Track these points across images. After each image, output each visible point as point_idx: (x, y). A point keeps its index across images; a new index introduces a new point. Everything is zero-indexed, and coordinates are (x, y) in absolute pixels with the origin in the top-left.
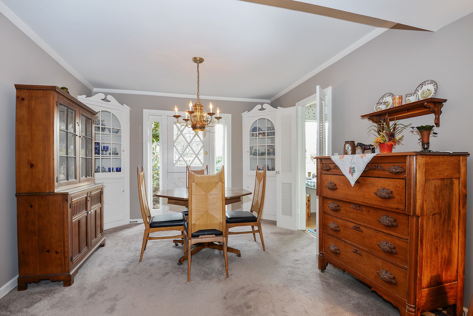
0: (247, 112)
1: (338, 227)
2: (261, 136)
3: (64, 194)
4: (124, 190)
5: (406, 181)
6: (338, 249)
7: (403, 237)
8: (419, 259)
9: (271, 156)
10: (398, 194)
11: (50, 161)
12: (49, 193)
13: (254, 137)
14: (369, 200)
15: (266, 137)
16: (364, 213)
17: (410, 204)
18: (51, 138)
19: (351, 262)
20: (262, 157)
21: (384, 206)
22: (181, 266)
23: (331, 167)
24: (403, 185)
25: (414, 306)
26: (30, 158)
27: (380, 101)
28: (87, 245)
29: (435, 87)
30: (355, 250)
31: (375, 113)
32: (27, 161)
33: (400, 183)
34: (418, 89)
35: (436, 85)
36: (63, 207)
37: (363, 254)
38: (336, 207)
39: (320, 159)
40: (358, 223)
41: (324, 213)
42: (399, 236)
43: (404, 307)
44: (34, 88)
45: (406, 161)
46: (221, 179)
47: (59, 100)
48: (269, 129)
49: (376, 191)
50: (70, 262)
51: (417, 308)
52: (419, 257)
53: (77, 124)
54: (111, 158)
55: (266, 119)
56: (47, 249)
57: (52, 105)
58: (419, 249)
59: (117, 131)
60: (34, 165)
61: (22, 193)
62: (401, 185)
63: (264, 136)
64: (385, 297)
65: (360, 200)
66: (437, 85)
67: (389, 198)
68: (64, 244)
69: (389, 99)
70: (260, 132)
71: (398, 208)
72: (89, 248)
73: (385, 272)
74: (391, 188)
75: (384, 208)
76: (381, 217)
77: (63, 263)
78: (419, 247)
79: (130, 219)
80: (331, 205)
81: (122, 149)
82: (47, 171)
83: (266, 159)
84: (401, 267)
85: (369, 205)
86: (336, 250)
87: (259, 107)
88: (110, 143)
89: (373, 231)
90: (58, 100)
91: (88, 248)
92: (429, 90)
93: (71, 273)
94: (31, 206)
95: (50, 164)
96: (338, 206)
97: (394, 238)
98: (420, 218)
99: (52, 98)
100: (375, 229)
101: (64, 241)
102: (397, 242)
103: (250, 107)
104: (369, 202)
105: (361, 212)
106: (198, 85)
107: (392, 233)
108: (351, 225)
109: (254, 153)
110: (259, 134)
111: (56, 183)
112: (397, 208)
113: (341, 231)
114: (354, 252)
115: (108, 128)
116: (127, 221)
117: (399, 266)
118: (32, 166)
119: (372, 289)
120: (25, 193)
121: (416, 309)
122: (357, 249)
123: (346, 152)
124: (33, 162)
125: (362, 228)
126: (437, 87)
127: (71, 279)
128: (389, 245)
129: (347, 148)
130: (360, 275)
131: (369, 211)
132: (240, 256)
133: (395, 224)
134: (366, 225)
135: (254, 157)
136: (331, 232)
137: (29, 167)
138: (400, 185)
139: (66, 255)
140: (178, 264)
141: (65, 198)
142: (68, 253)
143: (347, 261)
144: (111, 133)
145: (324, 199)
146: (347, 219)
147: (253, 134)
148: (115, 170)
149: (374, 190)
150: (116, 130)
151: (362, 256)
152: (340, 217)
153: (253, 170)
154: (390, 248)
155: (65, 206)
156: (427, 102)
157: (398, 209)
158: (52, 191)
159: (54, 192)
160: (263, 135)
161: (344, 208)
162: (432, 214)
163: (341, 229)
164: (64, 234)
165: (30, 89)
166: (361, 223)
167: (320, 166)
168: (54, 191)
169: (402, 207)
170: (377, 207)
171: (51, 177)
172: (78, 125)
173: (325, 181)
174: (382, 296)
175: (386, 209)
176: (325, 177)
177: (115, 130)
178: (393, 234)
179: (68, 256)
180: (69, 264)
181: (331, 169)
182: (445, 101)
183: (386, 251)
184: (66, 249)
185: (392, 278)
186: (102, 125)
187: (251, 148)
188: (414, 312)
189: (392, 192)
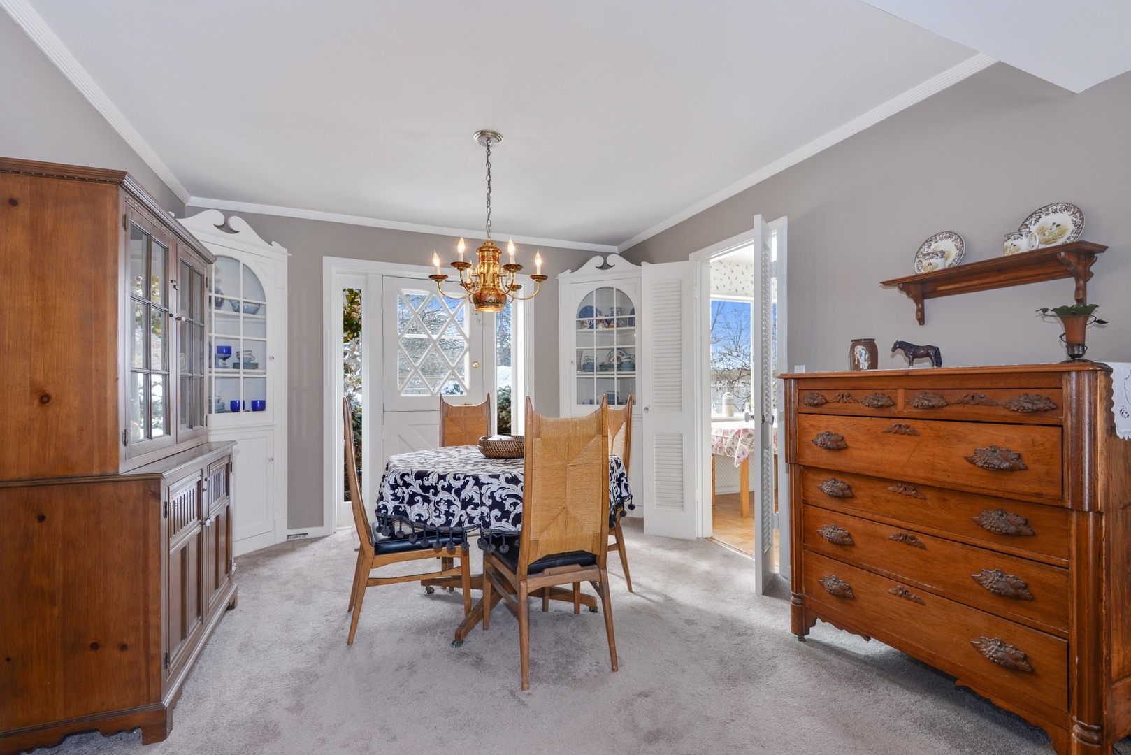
0: (570, 271)
1: (849, 535)
2: (601, 327)
3: (148, 479)
4: (272, 457)
5: (1063, 430)
6: (850, 588)
7: (1052, 559)
8: (1104, 613)
9: (627, 374)
10: (1038, 460)
11: (105, 386)
12: (101, 476)
13: (585, 330)
14: (949, 474)
15: (615, 329)
16: (930, 503)
17: (1079, 484)
18: (109, 319)
19: (891, 619)
20: (605, 374)
21: (994, 488)
22: (462, 648)
23: (827, 397)
24: (1055, 440)
25: (1096, 727)
26: (39, 377)
27: (922, 250)
28: (199, 612)
29: (1075, 219)
30: (900, 590)
31: (917, 276)
32: (28, 384)
33: (1044, 437)
34: (1027, 223)
35: (1078, 214)
36: (146, 514)
37: (926, 601)
38: (842, 490)
39: (795, 379)
40: (911, 526)
41: (806, 503)
42: (1041, 557)
43: (1062, 728)
44: (53, 173)
45: (1062, 385)
46: (601, 428)
47: (130, 213)
48: (621, 311)
49: (970, 454)
50: (163, 671)
51: (1105, 733)
52: (1105, 609)
53: (171, 285)
54: (242, 375)
55: (615, 290)
56: (92, 642)
57: (110, 224)
58: (1104, 589)
59: (256, 309)
60: (53, 396)
61: (11, 481)
62: (1048, 440)
63: (609, 326)
64: (1001, 703)
65: (919, 475)
66: (1081, 214)
67: (1012, 470)
68: (146, 621)
69: (949, 246)
70: (600, 318)
71: (1042, 494)
72: (205, 620)
73: (999, 644)
74: (1016, 448)
75: (994, 493)
76: (984, 514)
77: (143, 676)
78: (1104, 585)
79: (288, 528)
80: (827, 485)
81: (269, 354)
82: (95, 414)
83: (614, 378)
84: (1049, 631)
85: (947, 486)
86: (843, 589)
87: (598, 261)
88: (238, 337)
89: (958, 547)
90: (126, 211)
91: (202, 620)
92: (1058, 226)
93: (166, 702)
94: (41, 518)
95: (106, 392)
96: (849, 488)
97: (1024, 563)
98: (1104, 517)
99: (110, 206)
100: (964, 541)
101: (146, 613)
102: (1034, 572)
103: (578, 260)
104: (948, 480)
105: (921, 501)
106: (489, 200)
107: (1016, 551)
108: (891, 532)
109: (585, 366)
110: (598, 322)
111: (122, 448)
112: (1036, 494)
113: (858, 544)
114: (900, 596)
115: (230, 301)
116: (280, 533)
117: (1041, 629)
118: (45, 399)
119: (958, 683)
120: (21, 481)
121: (1102, 735)
122: (907, 588)
123: (856, 363)
124: (50, 390)
125: (921, 539)
126: (1082, 219)
127: (166, 720)
128: (1008, 579)
129: (858, 355)
130: (919, 649)
131: (945, 500)
132: (597, 612)
133: (1026, 530)
134: (935, 531)
135: (586, 375)
136: (829, 548)
137: (36, 402)
138: (1045, 440)
139: (153, 650)
140: (453, 643)
141: (153, 489)
142: (158, 644)
143: (877, 615)
144: (242, 314)
145: (805, 472)
146: (876, 517)
147: (583, 322)
148: (248, 406)
149: (965, 450)
150: (253, 305)
151: (923, 604)
152: (854, 514)
153: (583, 403)
154: (1013, 586)
155: (150, 512)
156: (1065, 252)
157: (1039, 495)
158: (110, 471)
159: (117, 474)
160: (607, 325)
161: (864, 493)
162: (1121, 506)
163: (858, 540)
164: (146, 593)
165: (39, 175)
166: (921, 528)
167: (795, 396)
168: (118, 472)
169: (1052, 491)
170: (974, 490)
171: (109, 432)
172: (175, 287)
173: (811, 430)
174: (990, 700)
175: (1000, 494)
176: (808, 421)
177: (250, 305)
178: (1020, 553)
179: (159, 653)
180: (160, 674)
181: (827, 402)
182: (1103, 249)
183: (1003, 593)
184: (152, 634)
185: (1021, 659)
186: (217, 291)
187: (579, 353)
188: (1099, 743)
189: (1019, 457)
